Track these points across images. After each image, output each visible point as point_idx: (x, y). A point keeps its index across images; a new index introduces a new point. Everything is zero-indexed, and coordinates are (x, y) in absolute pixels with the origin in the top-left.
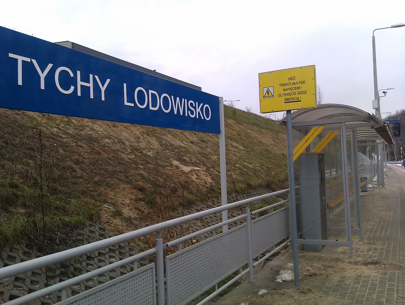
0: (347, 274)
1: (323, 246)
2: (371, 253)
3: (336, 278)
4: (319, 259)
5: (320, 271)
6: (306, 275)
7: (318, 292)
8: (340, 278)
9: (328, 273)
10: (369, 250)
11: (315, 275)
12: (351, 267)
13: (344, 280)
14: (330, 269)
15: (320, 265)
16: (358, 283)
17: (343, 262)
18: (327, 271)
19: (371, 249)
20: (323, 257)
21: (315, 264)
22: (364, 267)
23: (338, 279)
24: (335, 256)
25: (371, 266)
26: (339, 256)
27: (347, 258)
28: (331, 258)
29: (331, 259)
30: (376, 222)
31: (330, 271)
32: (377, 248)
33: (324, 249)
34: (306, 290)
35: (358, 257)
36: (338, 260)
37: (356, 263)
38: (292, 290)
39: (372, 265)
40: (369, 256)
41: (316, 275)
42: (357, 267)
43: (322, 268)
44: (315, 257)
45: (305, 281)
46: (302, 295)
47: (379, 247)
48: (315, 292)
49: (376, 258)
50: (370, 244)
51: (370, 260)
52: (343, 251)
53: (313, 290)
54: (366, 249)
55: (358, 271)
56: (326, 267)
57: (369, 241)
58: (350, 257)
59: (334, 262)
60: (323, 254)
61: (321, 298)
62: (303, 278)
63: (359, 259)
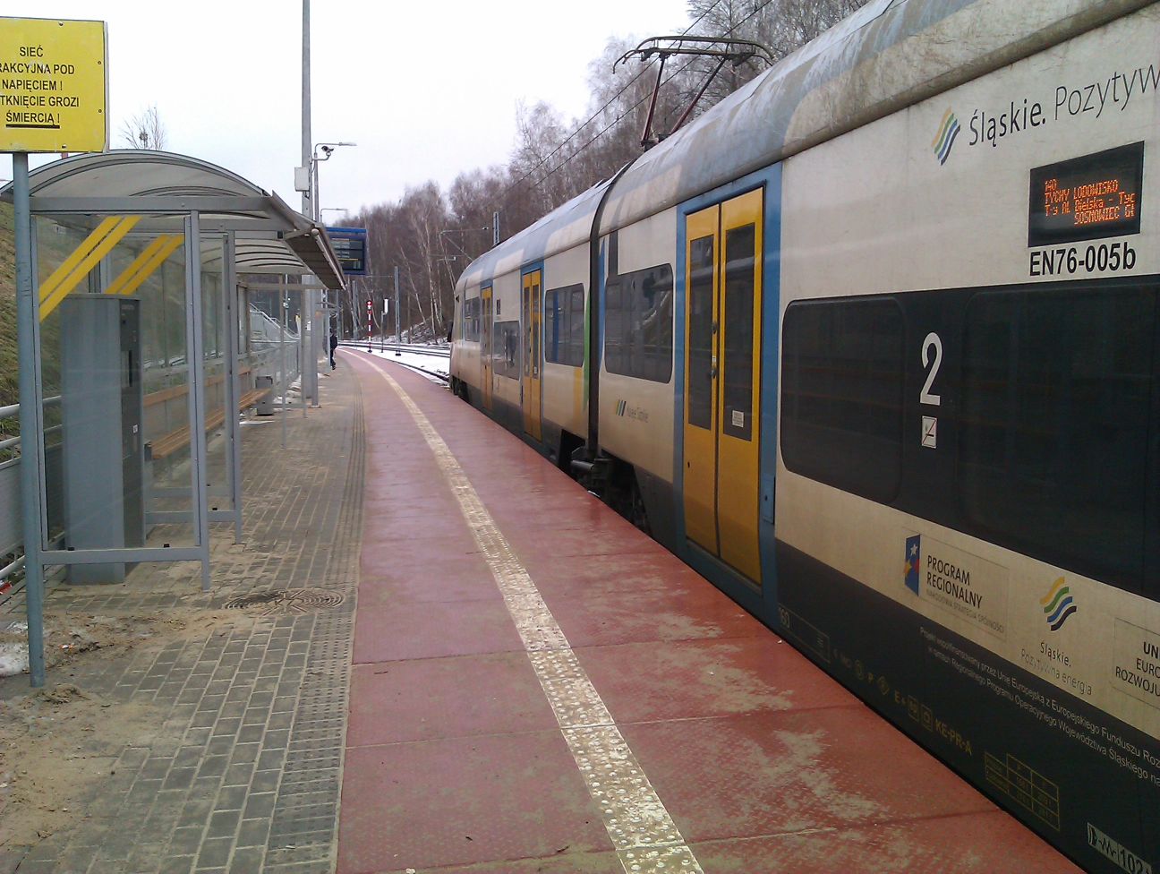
0: (188, 636)
1: (130, 567)
2: (259, 573)
3: (154, 649)
4: (114, 602)
5: (111, 636)
6: (68, 653)
7: (98, 693)
8: (168, 647)
9: (133, 638)
10: (254, 567)
11: (96, 646)
12: (200, 615)
13: (178, 652)
14: (141, 627)
15: (112, 619)
16: (215, 656)
17: (180, 603)
18: (130, 633)
19: (262, 563)
20: (126, 595)
21: (99, 619)
22: (237, 611)
23: (161, 650)
24: (158, 590)
25: (255, 606)
26: (172, 590)
27: (193, 592)
28: (148, 596)
29: (147, 600)
30: (283, 493)
31: (141, 631)
32: (278, 559)
33: (132, 574)
34: (64, 694)
35: (224, 585)
36: (167, 599)
37: (216, 604)
38: (19, 698)
39: (259, 604)
40: (254, 580)
41: (98, 647)
42: (216, 613)
43: (119, 626)
44: (102, 598)
45: (64, 669)
46: (50, 709)
47: (284, 557)
48: (90, 695)
49: (272, 583)
50: (261, 548)
51: (253, 592)
52: (187, 575)
53: (83, 692)
54: (248, 564)
55: (218, 623)
56: (129, 624)
57: (258, 543)
58: (202, 589)
59: (154, 607)
60: (129, 588)
61: (106, 710)
62: (59, 661)
63: (227, 591)
